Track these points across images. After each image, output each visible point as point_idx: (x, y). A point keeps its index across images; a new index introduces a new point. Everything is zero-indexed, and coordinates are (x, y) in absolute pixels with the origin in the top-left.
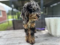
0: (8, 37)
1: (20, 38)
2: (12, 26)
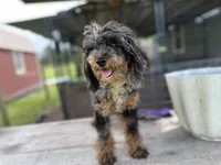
0: (40, 148)
1: (81, 150)
2: (58, 104)
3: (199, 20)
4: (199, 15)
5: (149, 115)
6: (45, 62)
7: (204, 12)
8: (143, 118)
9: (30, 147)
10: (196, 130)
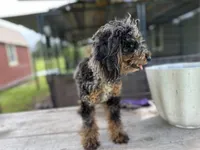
0: (30, 133)
1: (66, 135)
2: (48, 94)
3: (176, 21)
4: (176, 17)
5: (130, 104)
6: (36, 55)
7: (181, 14)
8: (125, 107)
9: (19, 133)
10: (172, 118)
